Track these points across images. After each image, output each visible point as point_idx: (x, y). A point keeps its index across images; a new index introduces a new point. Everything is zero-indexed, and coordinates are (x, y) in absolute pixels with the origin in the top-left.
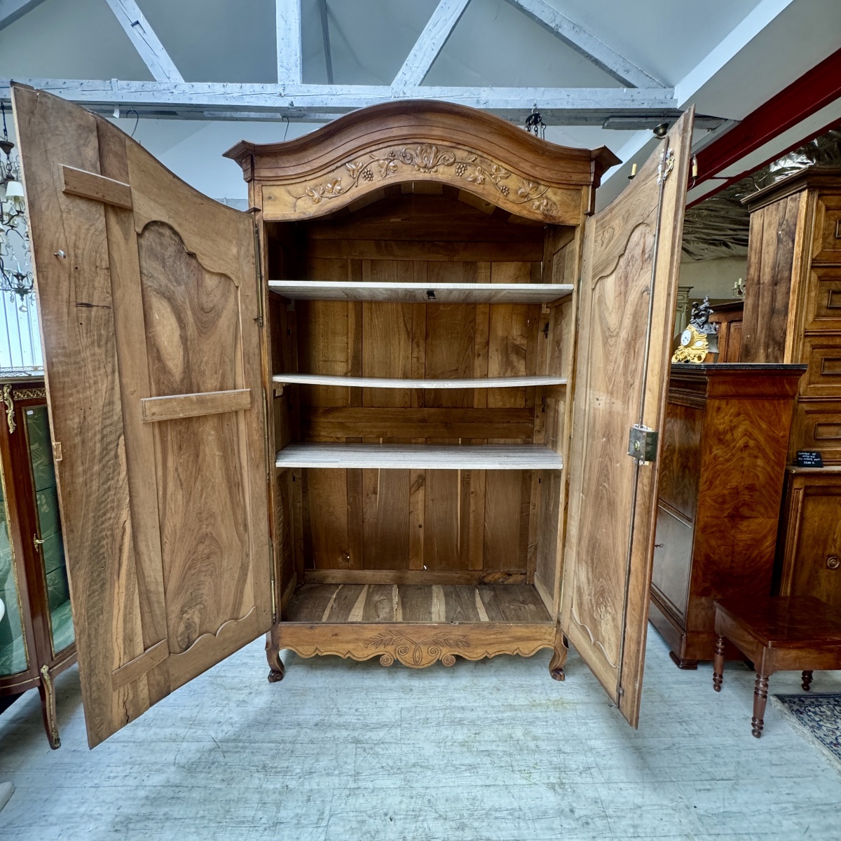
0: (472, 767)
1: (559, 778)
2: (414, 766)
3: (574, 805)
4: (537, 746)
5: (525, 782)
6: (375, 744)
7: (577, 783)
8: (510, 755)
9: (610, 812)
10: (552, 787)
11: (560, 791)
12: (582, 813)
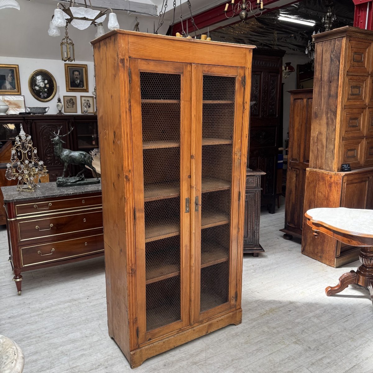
0: (258, 350)
1: (296, 339)
2: (232, 360)
3: (309, 345)
4: (277, 331)
5: (284, 346)
6: (206, 360)
7: (303, 338)
8: (270, 339)
9: (322, 342)
10: (295, 343)
11: (300, 343)
12: (314, 347)
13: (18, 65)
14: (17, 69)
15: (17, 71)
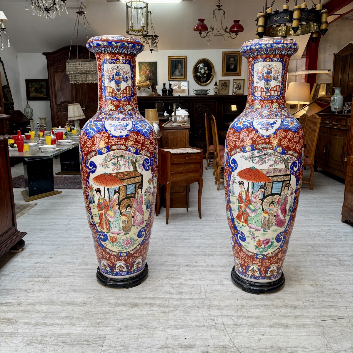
13: (186, 56)
14: (185, 59)
15: (185, 61)
